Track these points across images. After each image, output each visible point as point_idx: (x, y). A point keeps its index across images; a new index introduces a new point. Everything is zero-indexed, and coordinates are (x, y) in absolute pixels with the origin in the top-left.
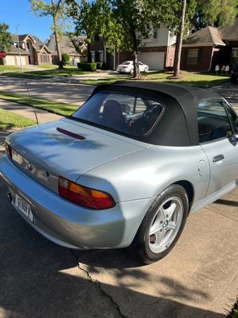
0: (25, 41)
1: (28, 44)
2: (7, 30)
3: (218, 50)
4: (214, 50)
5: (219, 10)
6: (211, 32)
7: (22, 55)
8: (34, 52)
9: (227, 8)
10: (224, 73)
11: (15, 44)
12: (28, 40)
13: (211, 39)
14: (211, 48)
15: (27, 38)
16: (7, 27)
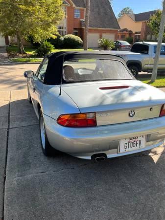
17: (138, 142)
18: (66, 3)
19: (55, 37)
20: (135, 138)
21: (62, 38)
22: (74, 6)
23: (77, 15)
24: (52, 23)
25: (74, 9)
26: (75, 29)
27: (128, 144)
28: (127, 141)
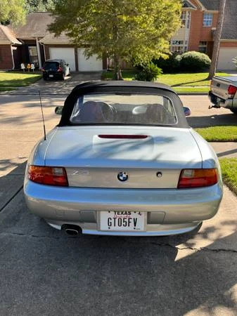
3: (15, 48)
4: (13, 48)
5: (9, 9)
6: (4, 30)
9: (16, 7)
10: (31, 71)
13: (6, 38)
14: (8, 46)
17: (132, 221)
18: (191, 6)
19: (165, 57)
20: (126, 213)
21: (179, 57)
22: (203, 9)
23: (207, 21)
24: (160, 37)
25: (203, 13)
26: (203, 43)
27: (113, 220)
28: (112, 215)
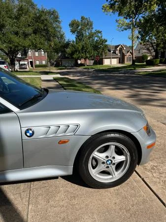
0: (118, 49)
1: (120, 51)
2: (106, 43)
7: (113, 58)
8: (123, 56)
11: (112, 52)
12: (120, 48)
15: (120, 47)
16: (106, 41)
